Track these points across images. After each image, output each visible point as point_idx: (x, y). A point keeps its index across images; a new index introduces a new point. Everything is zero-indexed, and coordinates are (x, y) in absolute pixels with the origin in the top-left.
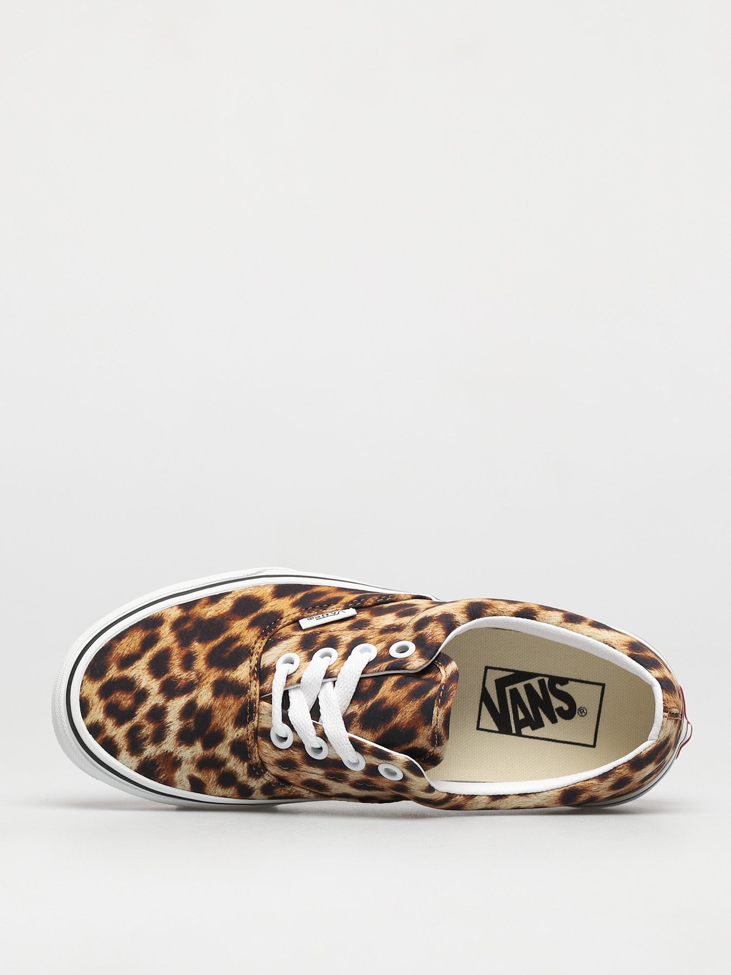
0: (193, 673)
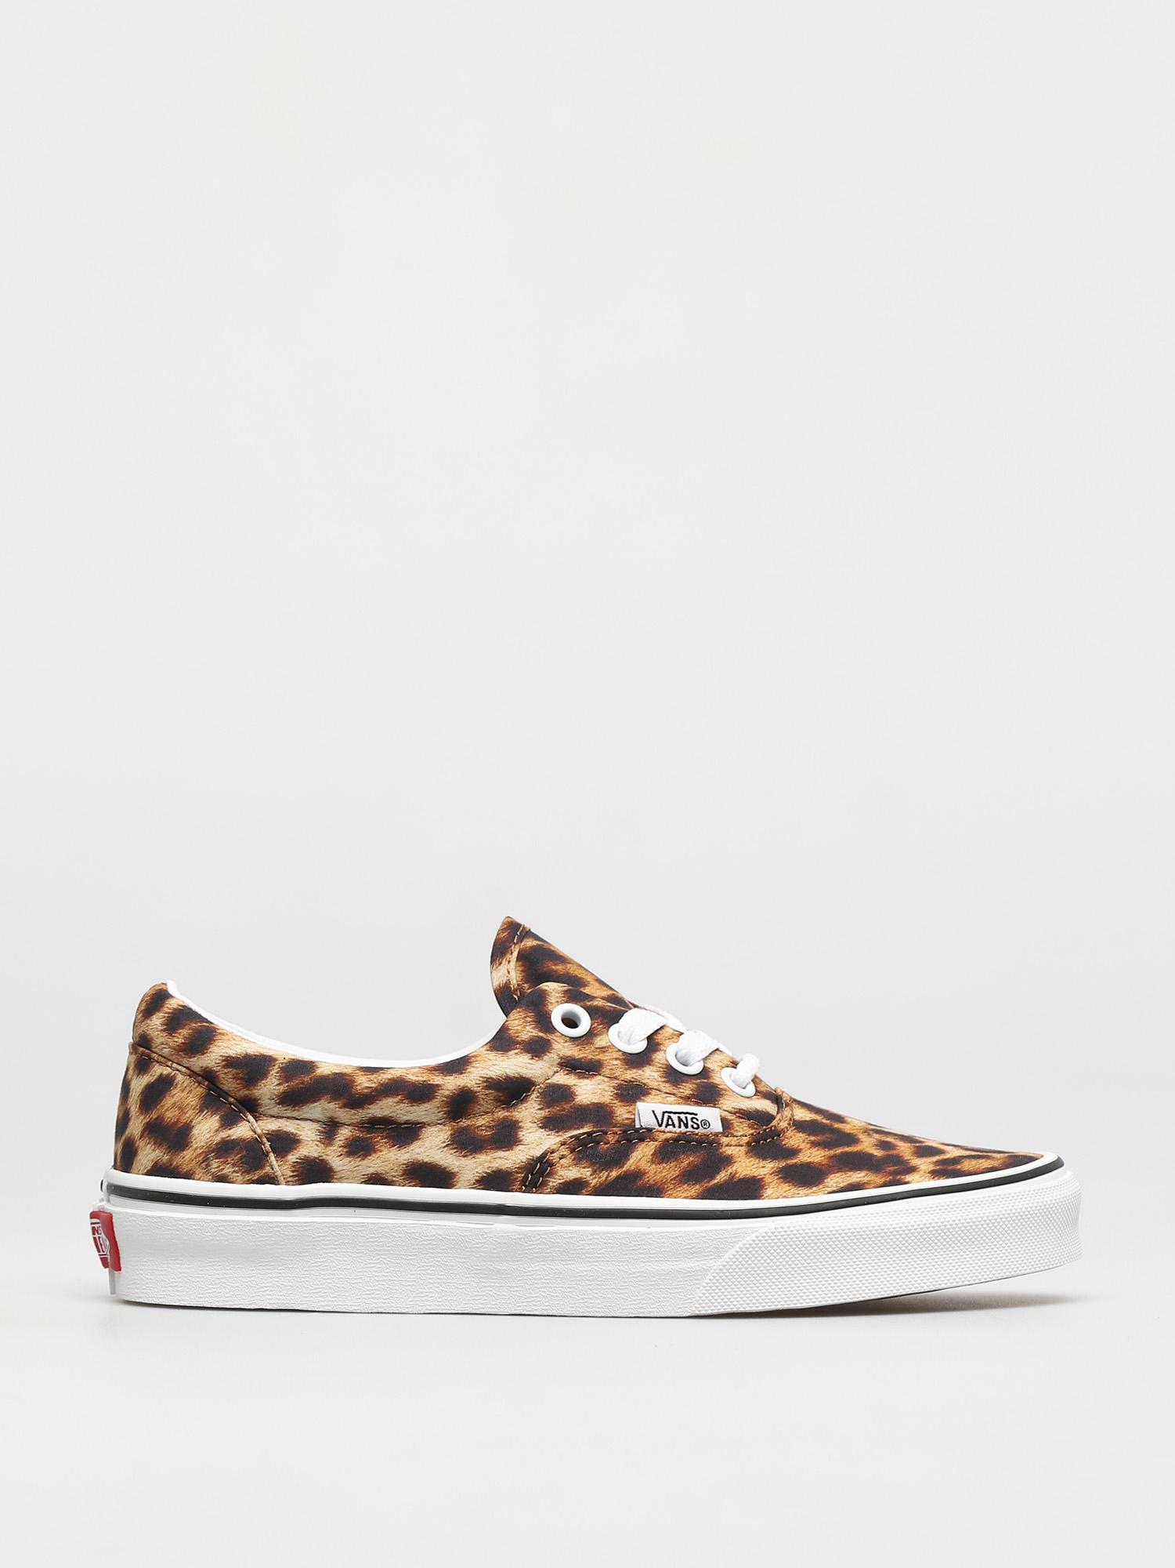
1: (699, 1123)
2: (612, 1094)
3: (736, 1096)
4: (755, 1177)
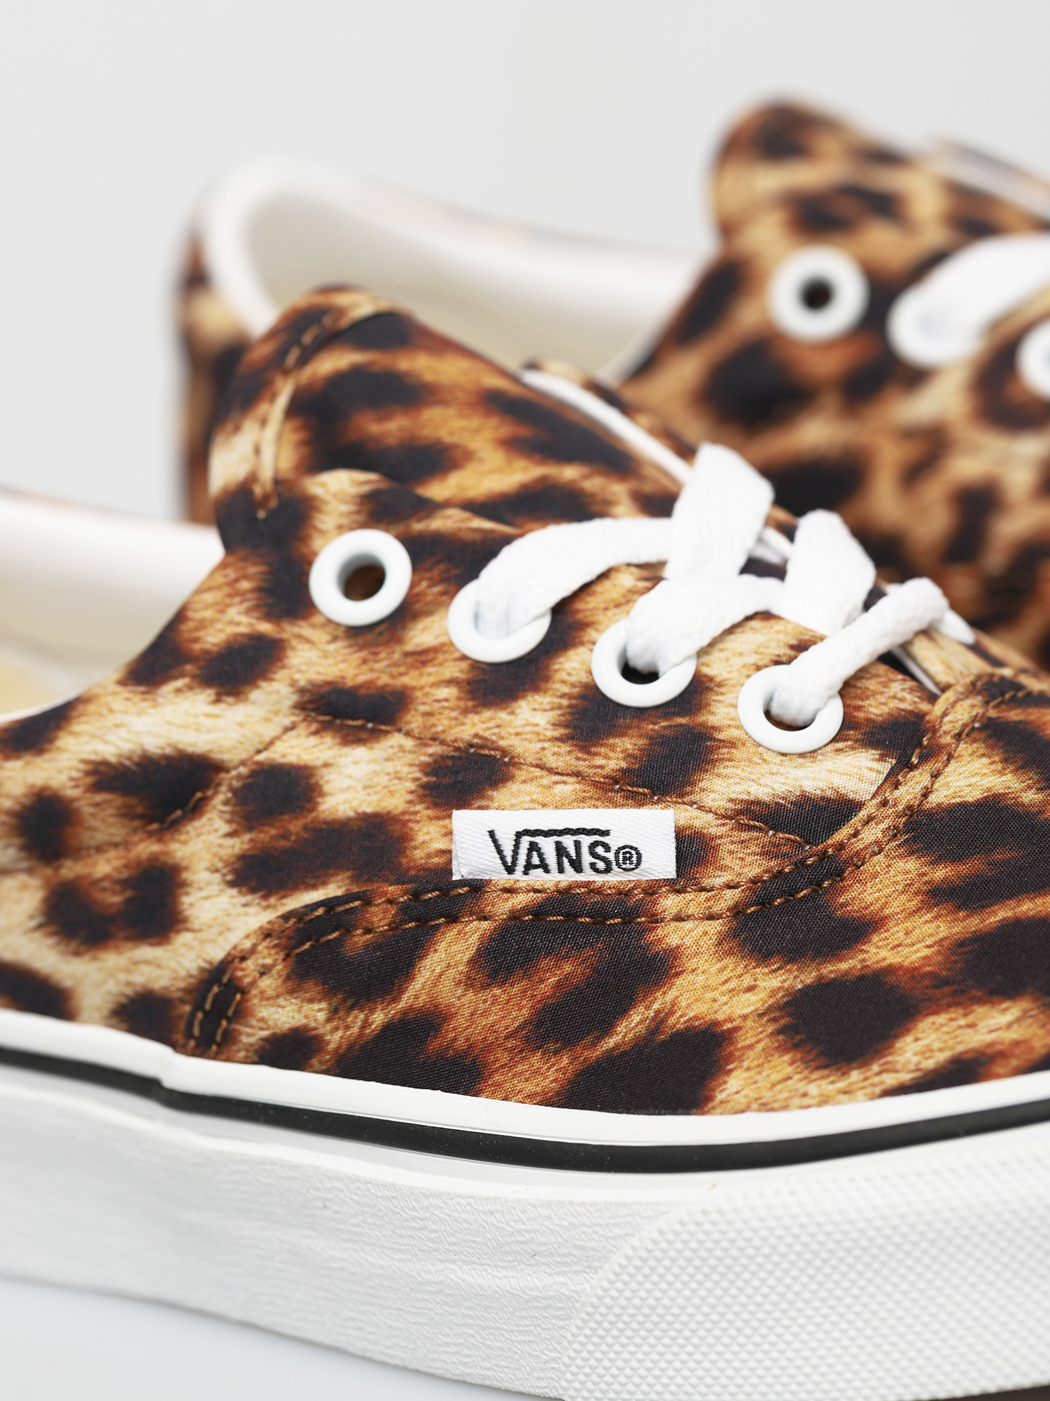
1: (611, 856)
3: (764, 760)
4: (716, 1024)
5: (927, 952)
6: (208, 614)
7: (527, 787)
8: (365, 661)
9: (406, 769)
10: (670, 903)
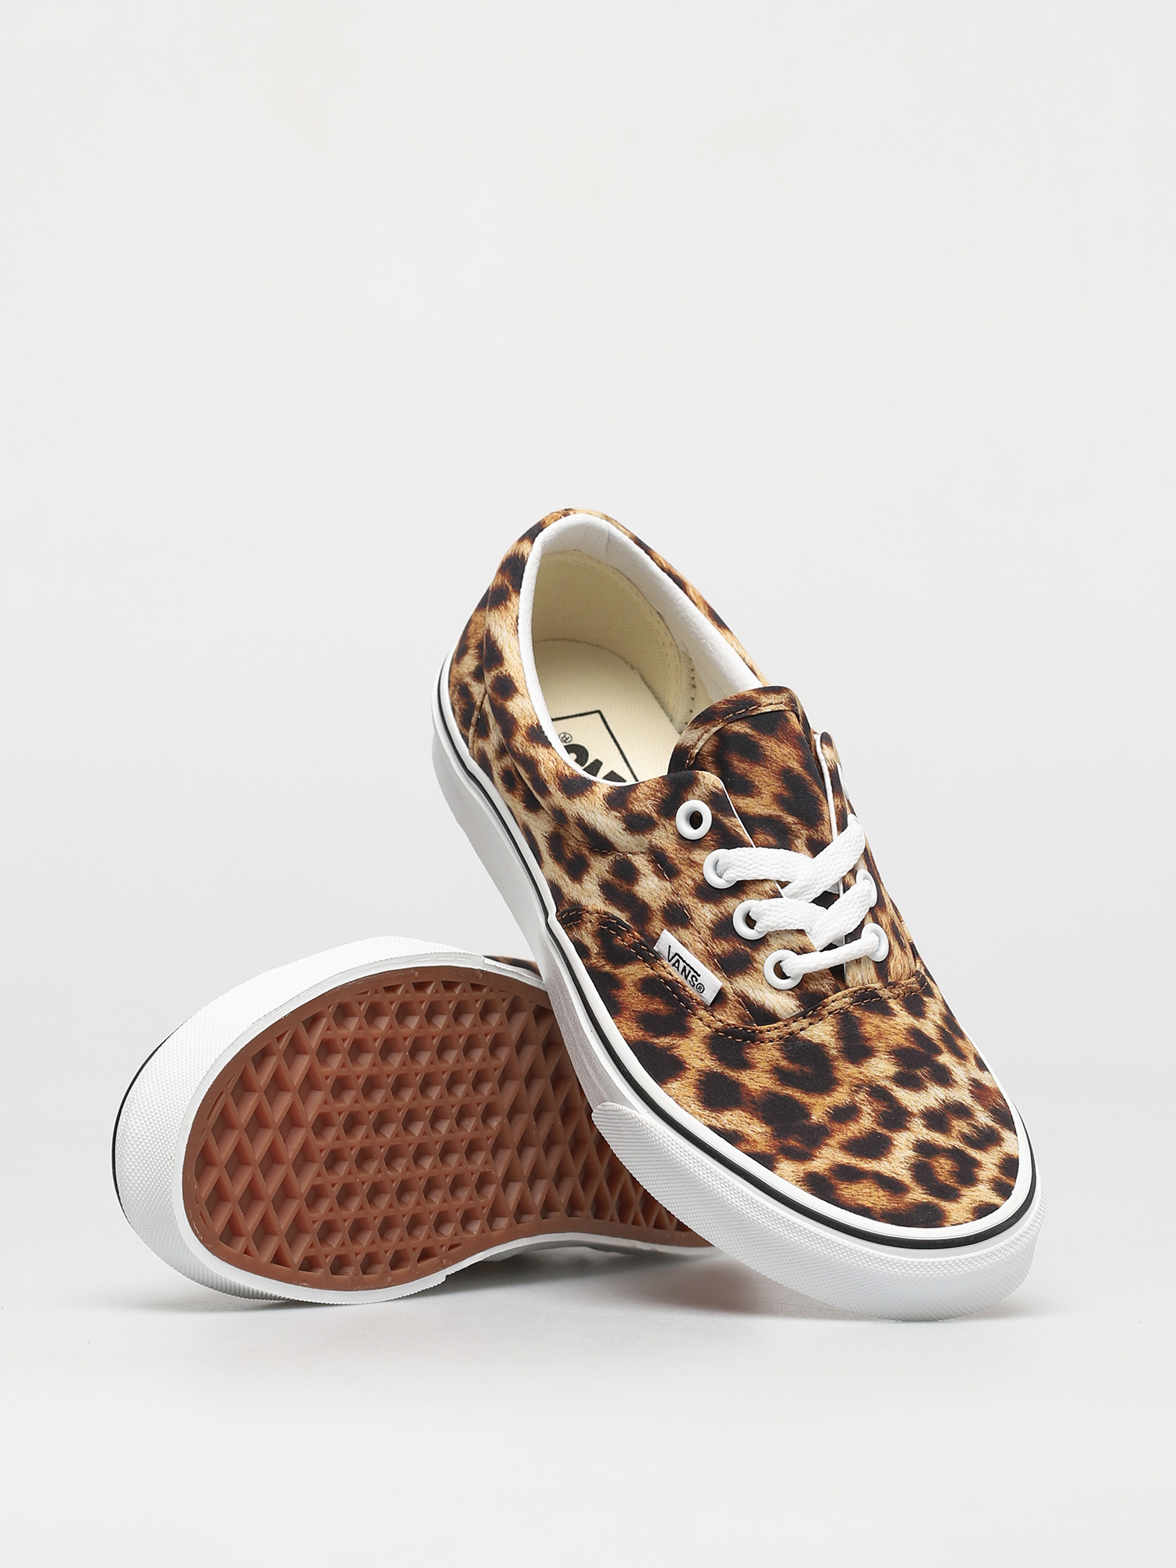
0: (857, 1099)
1: (696, 983)
2: (661, 905)
3: (762, 983)
4: (685, 1062)
5: (758, 1088)
6: (642, 796)
7: (690, 935)
8: (676, 850)
9: (663, 897)
10: (702, 1013)
